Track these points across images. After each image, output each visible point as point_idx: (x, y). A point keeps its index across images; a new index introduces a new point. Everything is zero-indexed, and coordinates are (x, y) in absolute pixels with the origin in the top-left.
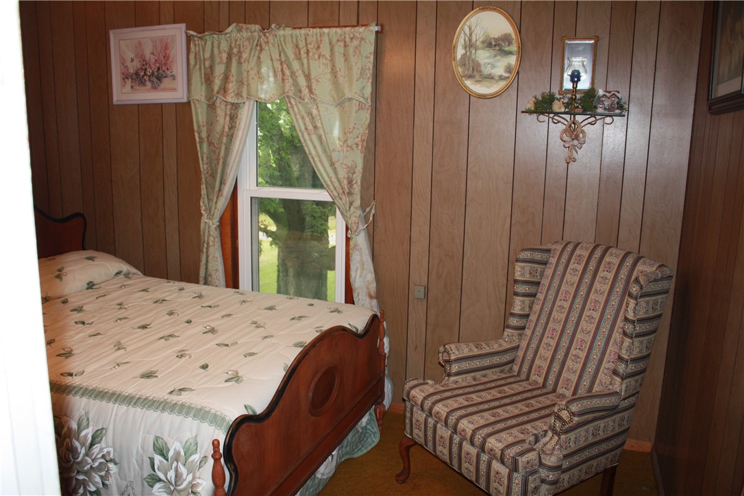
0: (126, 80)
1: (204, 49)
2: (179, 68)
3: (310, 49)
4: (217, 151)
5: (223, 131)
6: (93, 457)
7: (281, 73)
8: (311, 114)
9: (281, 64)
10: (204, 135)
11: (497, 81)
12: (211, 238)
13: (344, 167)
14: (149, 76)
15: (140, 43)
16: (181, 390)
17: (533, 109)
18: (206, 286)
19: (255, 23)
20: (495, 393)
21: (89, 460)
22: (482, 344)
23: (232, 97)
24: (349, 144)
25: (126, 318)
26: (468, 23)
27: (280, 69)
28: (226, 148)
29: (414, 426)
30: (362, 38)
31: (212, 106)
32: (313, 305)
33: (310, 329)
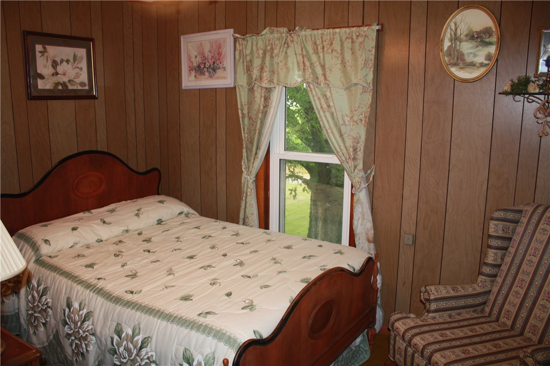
0: (191, 71)
1: (246, 47)
2: (228, 62)
3: (325, 45)
4: (255, 124)
5: (259, 109)
6: (142, 357)
7: (302, 64)
8: (326, 96)
9: (303, 57)
10: (245, 112)
11: (478, 68)
12: (249, 190)
13: (350, 138)
14: (207, 68)
15: (201, 44)
16: (207, 313)
17: (509, 90)
18: (244, 226)
19: (283, 26)
20: (467, 331)
21: (139, 360)
22: (459, 287)
23: (266, 83)
24: (355, 120)
25: (180, 249)
26: (454, 20)
27: (302, 61)
28: (261, 122)
29: (396, 352)
30: (366, 36)
31: (251, 90)
32: (322, 246)
33: (316, 268)
